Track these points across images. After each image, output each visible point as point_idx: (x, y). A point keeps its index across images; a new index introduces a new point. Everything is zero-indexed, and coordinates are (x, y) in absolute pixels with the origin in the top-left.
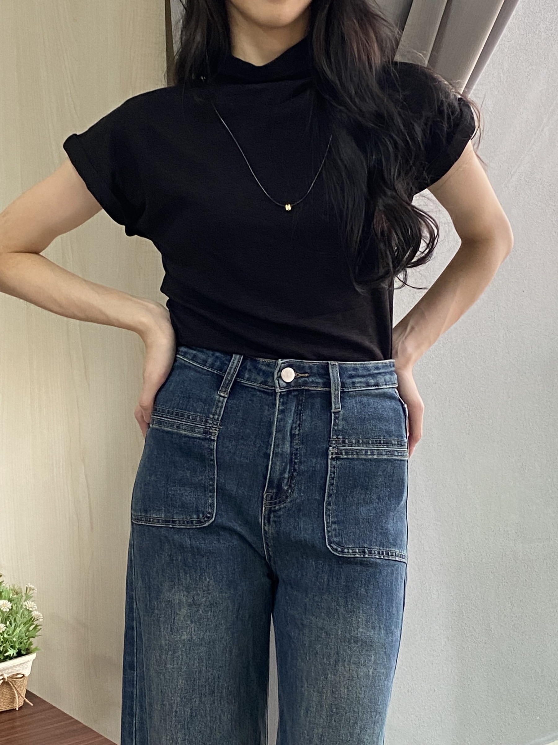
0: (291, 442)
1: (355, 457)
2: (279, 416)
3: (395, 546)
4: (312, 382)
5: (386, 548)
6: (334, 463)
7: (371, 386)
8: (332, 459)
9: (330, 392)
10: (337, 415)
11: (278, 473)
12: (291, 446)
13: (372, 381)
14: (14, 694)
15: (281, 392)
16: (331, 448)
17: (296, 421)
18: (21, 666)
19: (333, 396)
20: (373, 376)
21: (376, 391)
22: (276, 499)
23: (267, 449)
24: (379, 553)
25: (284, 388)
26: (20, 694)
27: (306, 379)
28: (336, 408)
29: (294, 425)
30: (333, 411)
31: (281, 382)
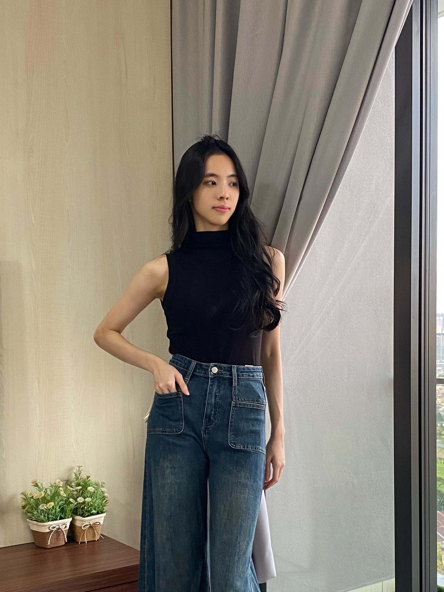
0: (215, 398)
1: (243, 406)
2: (210, 387)
3: (259, 445)
4: (225, 374)
5: (255, 445)
6: (233, 408)
7: (251, 376)
8: (233, 406)
9: (232, 378)
10: (235, 388)
11: (209, 412)
12: (215, 400)
13: (251, 375)
14: (95, 533)
15: (211, 377)
16: (233, 402)
17: (218, 390)
18: (99, 519)
19: (233, 380)
20: (252, 372)
21: (253, 379)
22: (208, 423)
23: (205, 401)
24: (251, 448)
25: (213, 375)
26: (98, 533)
27: (222, 372)
28: (234, 385)
29: (217, 391)
30: (233, 386)
31: (211, 373)
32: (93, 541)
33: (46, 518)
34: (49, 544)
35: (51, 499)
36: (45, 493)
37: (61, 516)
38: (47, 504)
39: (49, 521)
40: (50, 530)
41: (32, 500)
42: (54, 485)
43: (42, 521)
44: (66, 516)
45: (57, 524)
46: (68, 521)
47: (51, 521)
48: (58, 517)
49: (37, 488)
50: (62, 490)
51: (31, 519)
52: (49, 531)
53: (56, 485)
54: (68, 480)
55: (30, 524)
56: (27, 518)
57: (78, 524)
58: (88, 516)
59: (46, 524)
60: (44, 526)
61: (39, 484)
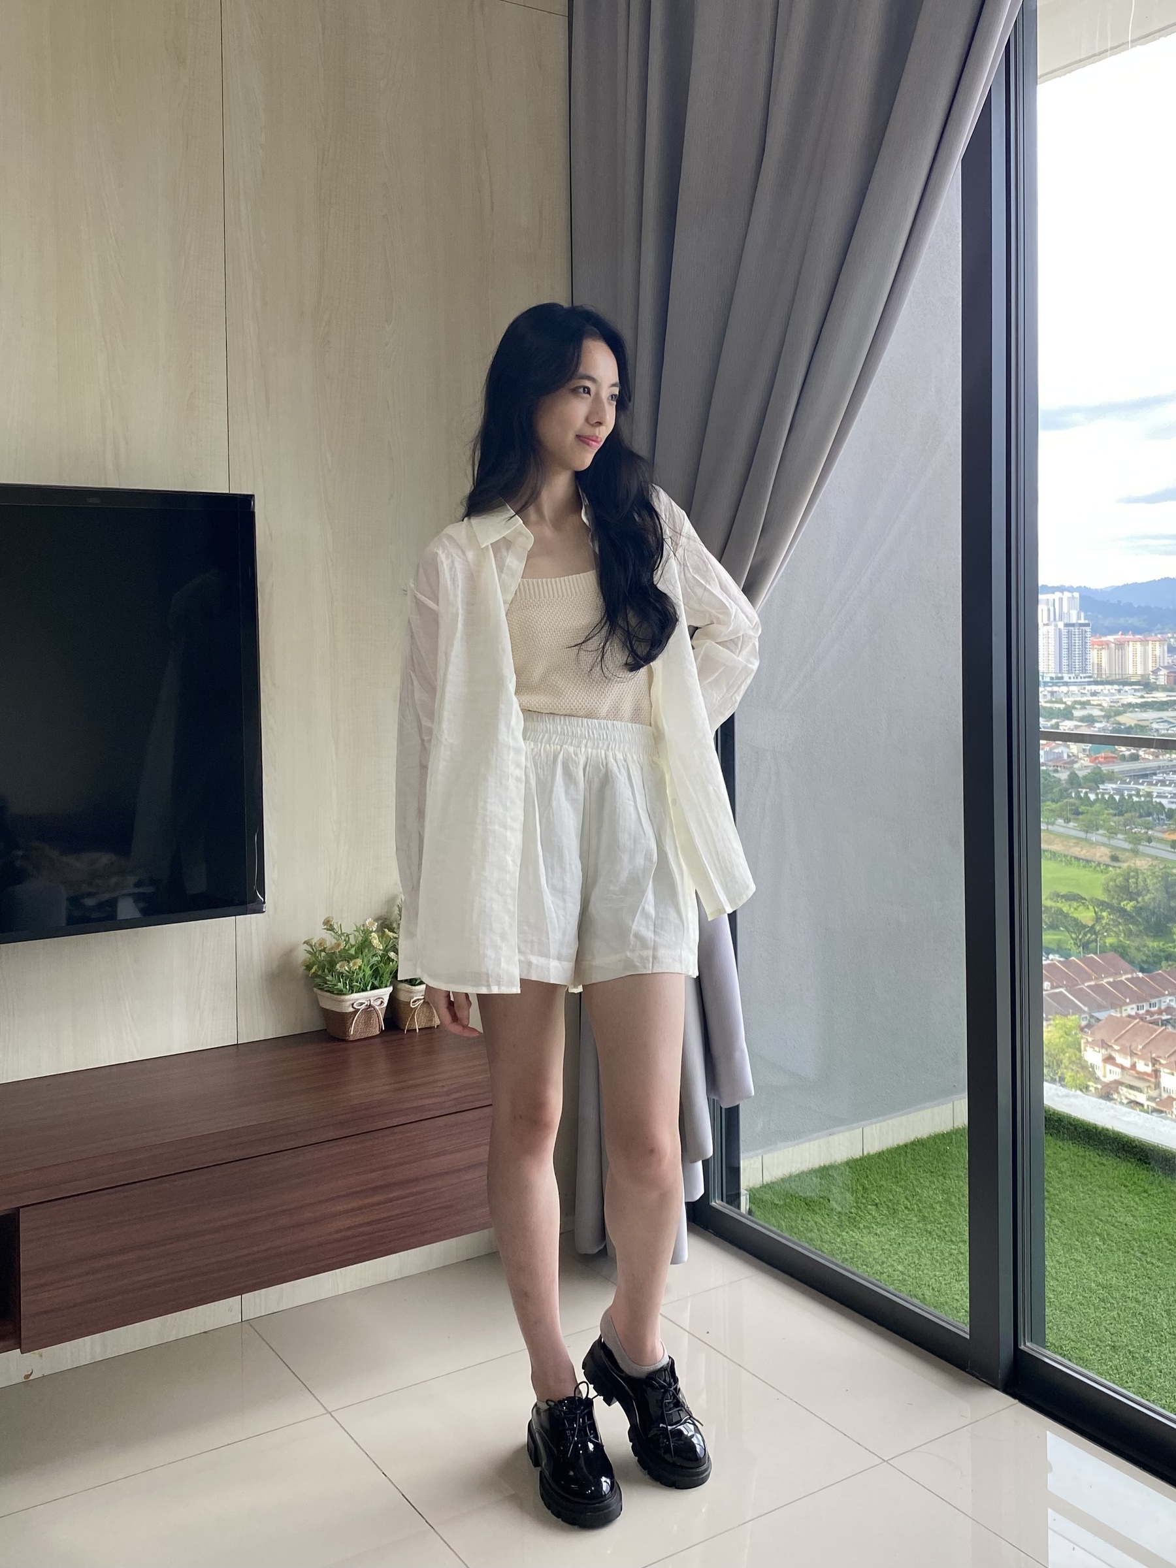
32: (431, 1028)
33: (348, 987)
34: (352, 1033)
35: (356, 952)
36: (347, 942)
37: (373, 983)
38: (348, 962)
39: (352, 993)
40: (355, 1008)
41: (323, 954)
42: (362, 928)
43: (341, 993)
44: (382, 983)
45: (367, 998)
46: (385, 992)
47: (356, 992)
48: (367, 987)
49: (329, 932)
50: (377, 936)
51: (321, 989)
52: (354, 1010)
53: (365, 928)
54: (386, 919)
55: (319, 997)
56: (315, 986)
57: (403, 997)
59: (347, 997)
60: (343, 1001)
61: (335, 927)
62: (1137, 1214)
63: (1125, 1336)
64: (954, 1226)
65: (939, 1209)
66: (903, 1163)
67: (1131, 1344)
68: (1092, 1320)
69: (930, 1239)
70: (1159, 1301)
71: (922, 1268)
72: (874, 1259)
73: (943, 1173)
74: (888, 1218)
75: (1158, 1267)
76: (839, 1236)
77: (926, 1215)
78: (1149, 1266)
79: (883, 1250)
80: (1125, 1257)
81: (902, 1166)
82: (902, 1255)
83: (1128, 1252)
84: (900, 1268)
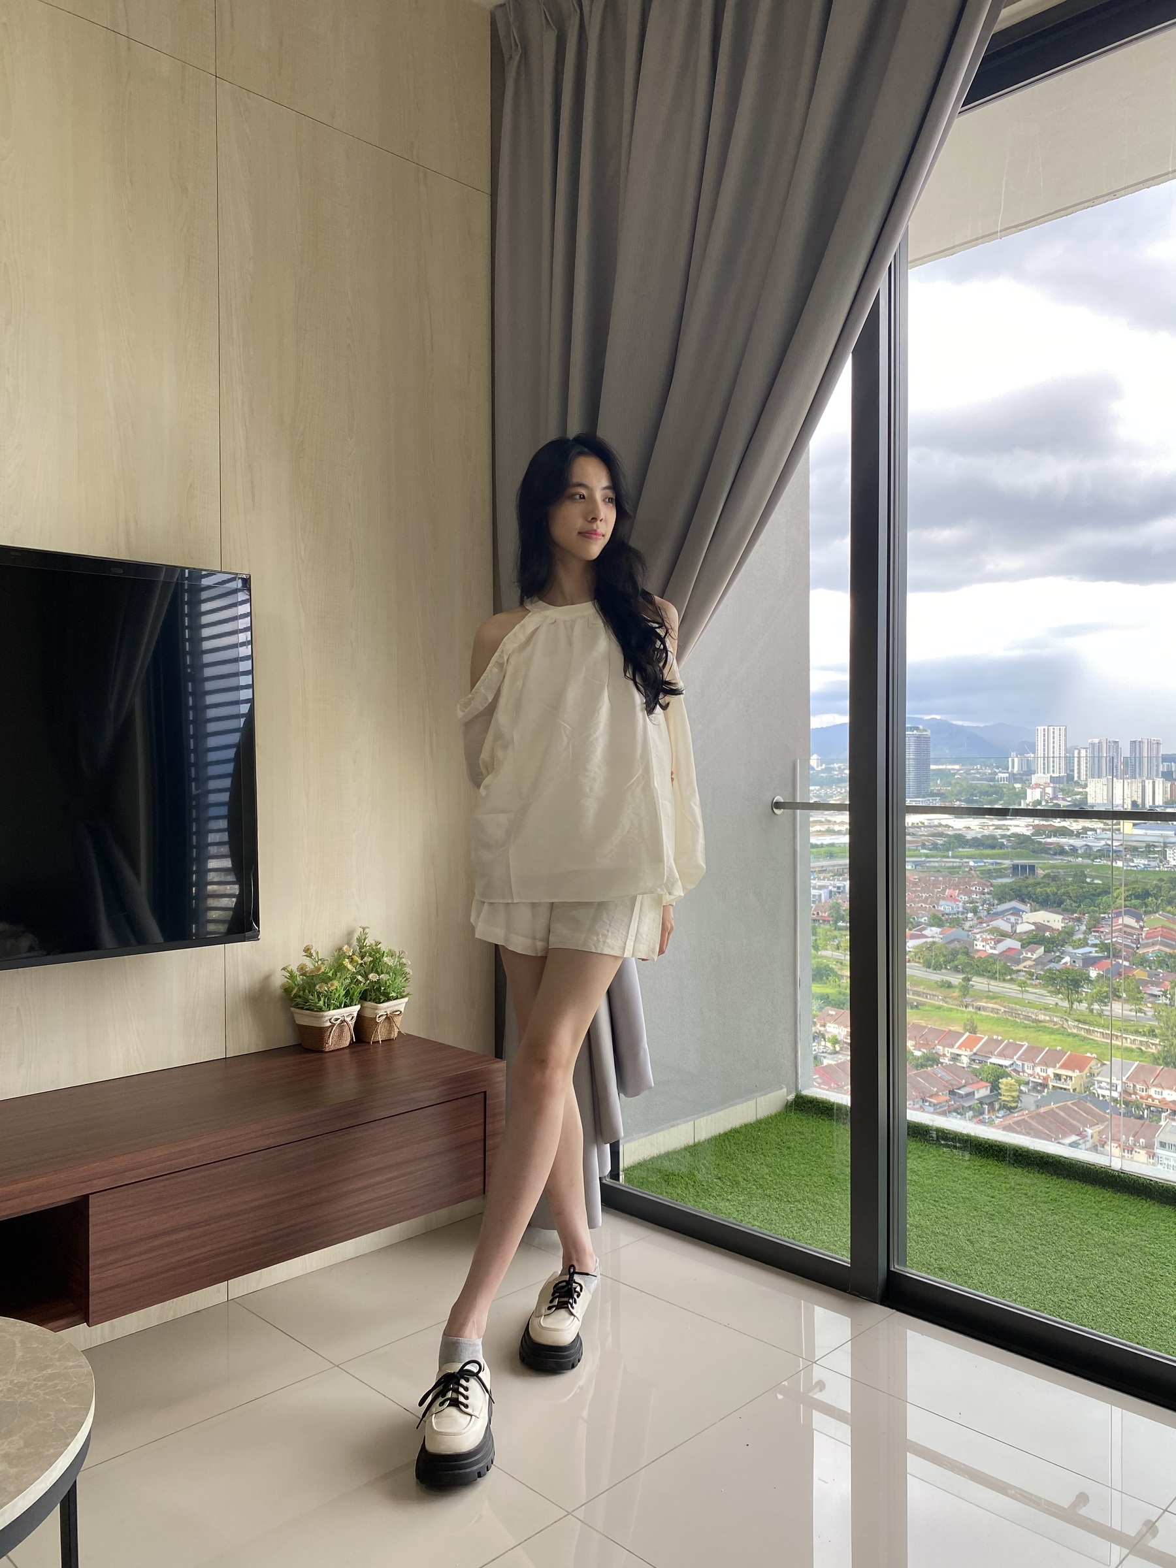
14: (392, 1027)
18: (398, 1006)
26: (396, 1027)
32: (390, 1040)
33: (326, 1005)
34: (329, 1045)
35: (333, 975)
36: (325, 966)
37: (345, 1001)
38: (327, 983)
39: (329, 1010)
40: (332, 1023)
41: (302, 977)
43: (321, 1010)
44: (352, 1000)
45: (341, 1014)
46: (355, 1009)
47: (334, 1009)
48: (341, 1004)
49: (308, 958)
50: (348, 961)
51: (298, 1008)
52: (328, 1024)
56: (293, 1006)
57: (368, 1014)
58: (382, 1003)
59: (326, 1013)
60: (322, 1017)
61: (314, 954)
62: (920, 1173)
63: (946, 1260)
64: (786, 1190)
65: (771, 1179)
66: (729, 1147)
67: (953, 1266)
68: (917, 1251)
69: (771, 1201)
70: (960, 1233)
71: (774, 1221)
72: (734, 1218)
73: (762, 1153)
74: (733, 1188)
75: (950, 1210)
76: (700, 1203)
77: (762, 1183)
78: (943, 1210)
79: (738, 1211)
80: (923, 1205)
81: (729, 1149)
82: (754, 1213)
83: (924, 1201)
84: (756, 1223)
